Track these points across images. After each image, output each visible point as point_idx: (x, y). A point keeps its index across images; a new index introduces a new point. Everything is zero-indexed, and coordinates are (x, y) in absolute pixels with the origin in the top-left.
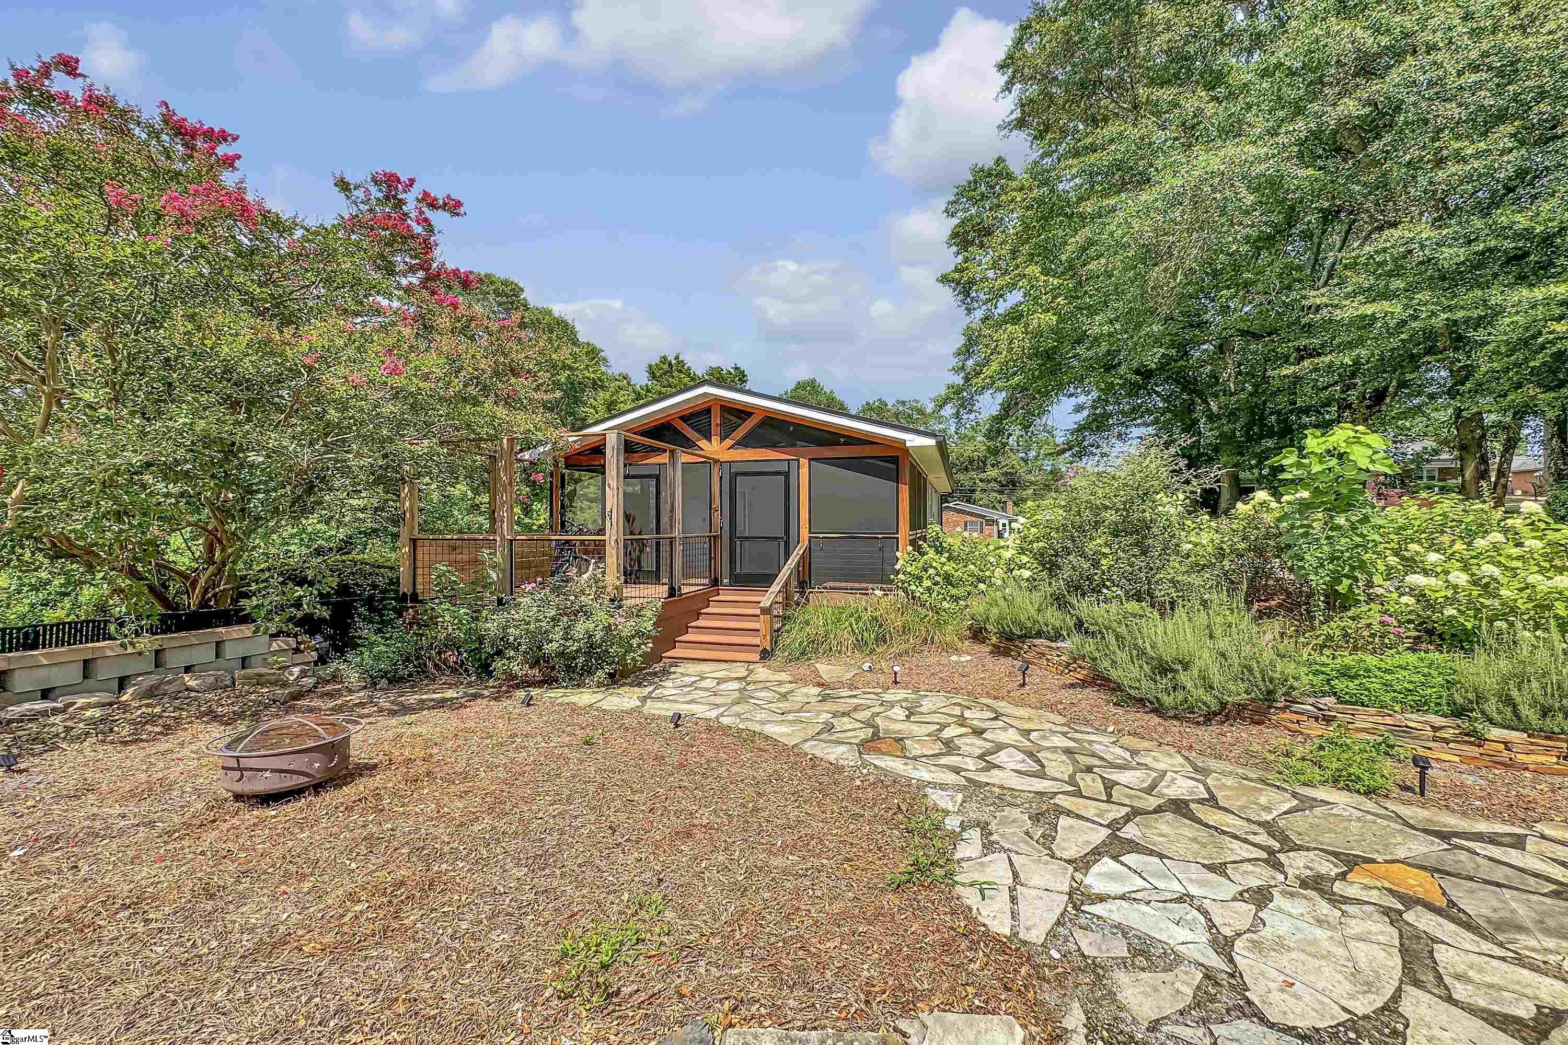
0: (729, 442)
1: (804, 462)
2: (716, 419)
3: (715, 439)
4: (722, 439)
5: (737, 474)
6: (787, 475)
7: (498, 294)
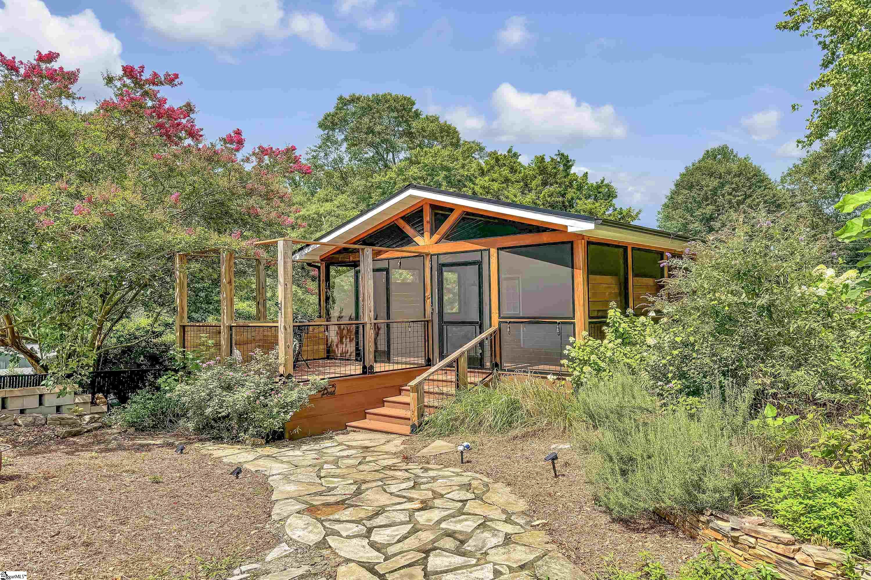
0: (436, 237)
1: (493, 251)
2: (427, 217)
3: (427, 234)
4: (432, 234)
5: (444, 265)
6: (479, 264)
7: (391, 109)
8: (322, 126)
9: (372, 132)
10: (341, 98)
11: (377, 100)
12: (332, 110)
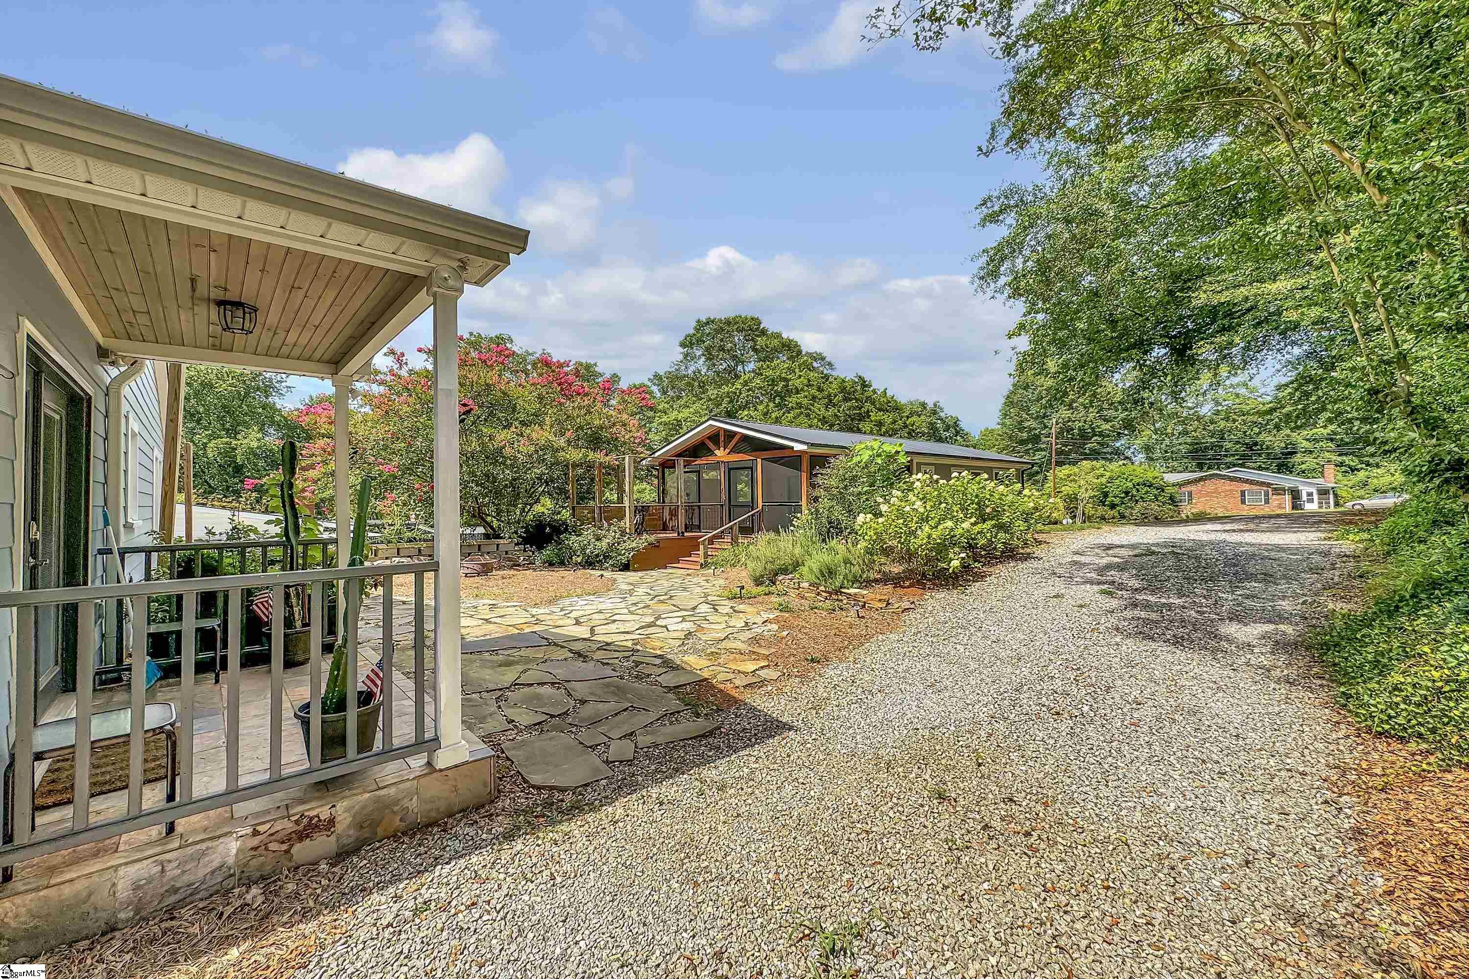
0: (727, 451)
1: (759, 461)
2: (721, 439)
3: (722, 449)
4: (725, 449)
5: (732, 469)
6: (752, 469)
7: (739, 330)
8: (683, 345)
9: (723, 350)
10: (698, 321)
11: (728, 322)
12: (692, 331)
